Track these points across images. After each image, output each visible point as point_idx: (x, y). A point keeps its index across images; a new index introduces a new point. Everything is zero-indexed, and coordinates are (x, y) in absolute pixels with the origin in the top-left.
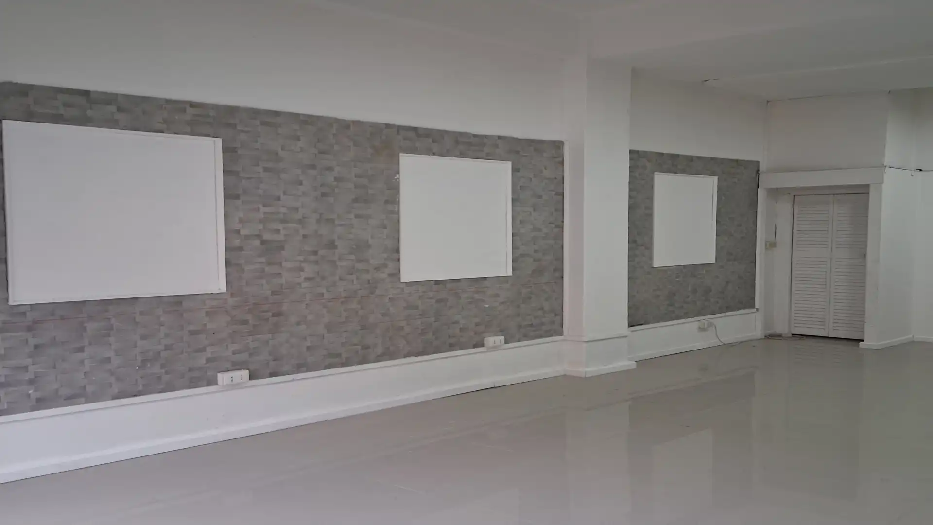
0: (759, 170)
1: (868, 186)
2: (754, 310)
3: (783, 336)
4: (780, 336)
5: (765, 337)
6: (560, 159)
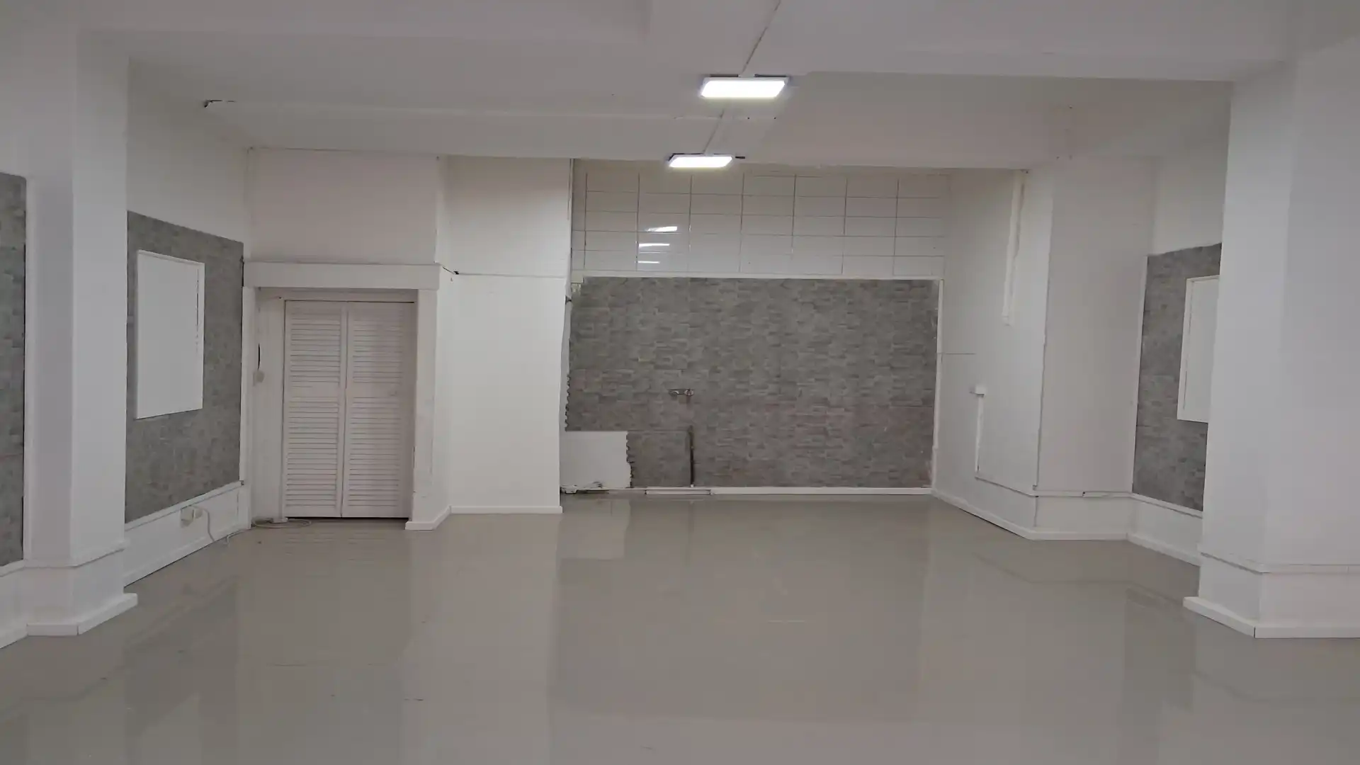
0: (242, 258)
1: (415, 292)
2: (239, 483)
3: (275, 521)
4: (270, 522)
5: (252, 526)
6: (21, 214)
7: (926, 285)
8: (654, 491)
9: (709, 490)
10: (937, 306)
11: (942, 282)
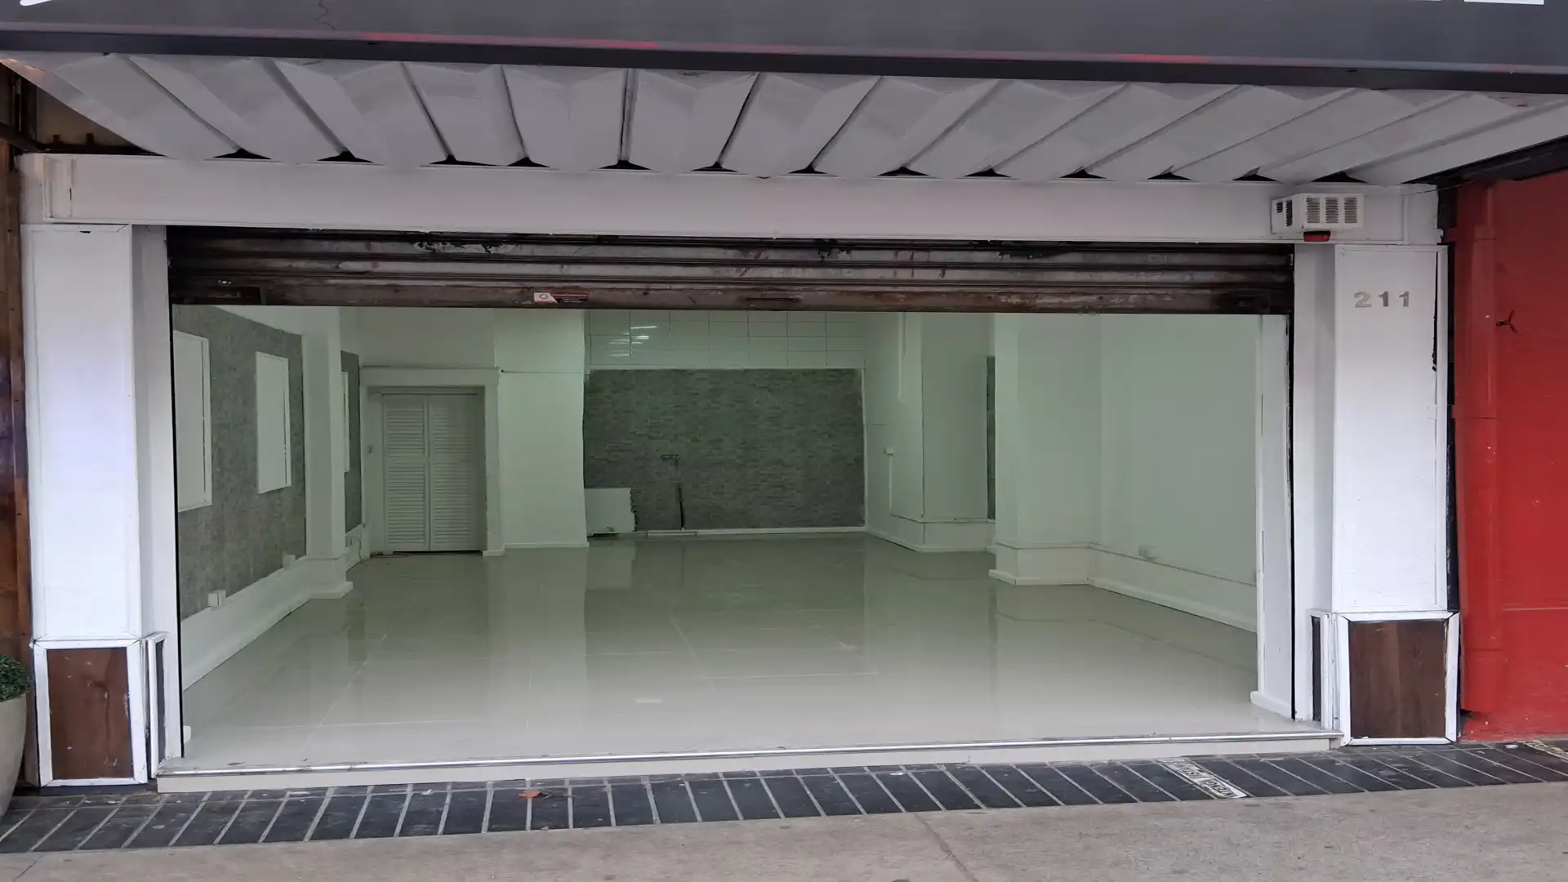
0: (359, 365)
1: (483, 388)
2: (362, 526)
3: (385, 554)
4: (382, 554)
5: (371, 556)
7: (852, 372)
8: (652, 533)
9: (696, 532)
10: (861, 389)
11: (863, 371)
